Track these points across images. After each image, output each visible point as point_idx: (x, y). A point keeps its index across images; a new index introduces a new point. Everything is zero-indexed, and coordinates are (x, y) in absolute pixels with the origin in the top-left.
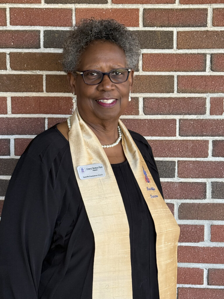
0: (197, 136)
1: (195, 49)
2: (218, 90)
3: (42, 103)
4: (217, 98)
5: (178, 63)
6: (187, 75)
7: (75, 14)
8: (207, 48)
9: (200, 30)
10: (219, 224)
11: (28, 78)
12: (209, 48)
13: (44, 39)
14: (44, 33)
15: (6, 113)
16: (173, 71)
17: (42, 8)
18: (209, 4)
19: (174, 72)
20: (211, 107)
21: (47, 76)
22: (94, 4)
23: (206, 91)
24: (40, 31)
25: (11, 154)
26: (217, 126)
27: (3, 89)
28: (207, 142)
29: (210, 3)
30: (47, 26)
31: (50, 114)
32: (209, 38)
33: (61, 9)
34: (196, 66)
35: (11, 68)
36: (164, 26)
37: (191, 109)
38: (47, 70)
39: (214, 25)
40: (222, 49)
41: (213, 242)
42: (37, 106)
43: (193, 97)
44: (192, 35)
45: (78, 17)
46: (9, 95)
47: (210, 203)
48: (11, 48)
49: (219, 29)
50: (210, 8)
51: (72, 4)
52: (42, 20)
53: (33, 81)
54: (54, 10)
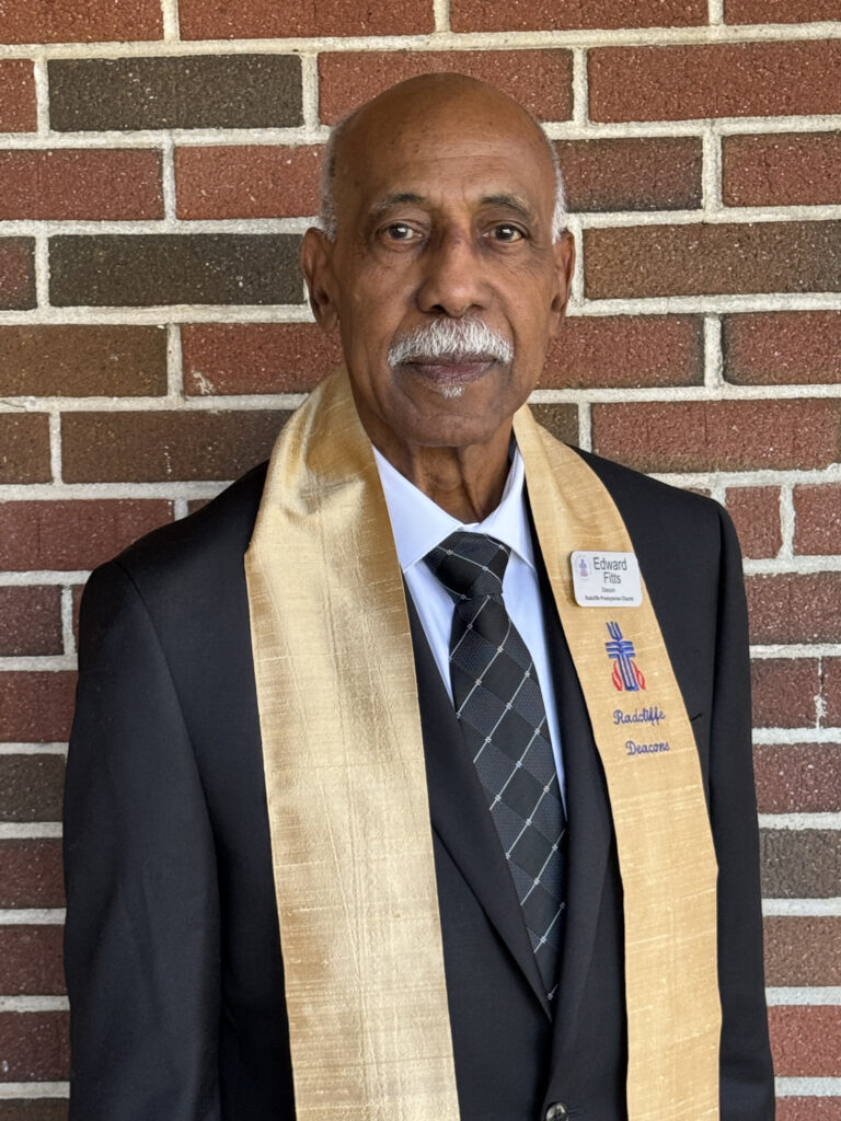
1: (658, 296)
3: (48, 525)
4: (755, 489)
5: (590, 355)
6: (629, 399)
7: (175, 168)
8: (705, 293)
9: (676, 223)
12: (713, 294)
13: (50, 271)
14: (51, 248)
16: (573, 385)
17: (38, 148)
18: (708, 120)
19: (578, 391)
21: (65, 416)
22: (248, 128)
23: (707, 462)
24: (33, 239)
29: (710, 114)
30: (62, 220)
31: (81, 570)
32: (710, 252)
33: (118, 150)
34: (664, 364)
38: (64, 395)
39: (728, 201)
40: (764, 295)
42: (29, 539)
44: (644, 243)
45: (187, 182)
49: (749, 216)
50: (710, 133)
51: (158, 132)
52: (40, 198)
53: (11, 439)
54: (87, 157)
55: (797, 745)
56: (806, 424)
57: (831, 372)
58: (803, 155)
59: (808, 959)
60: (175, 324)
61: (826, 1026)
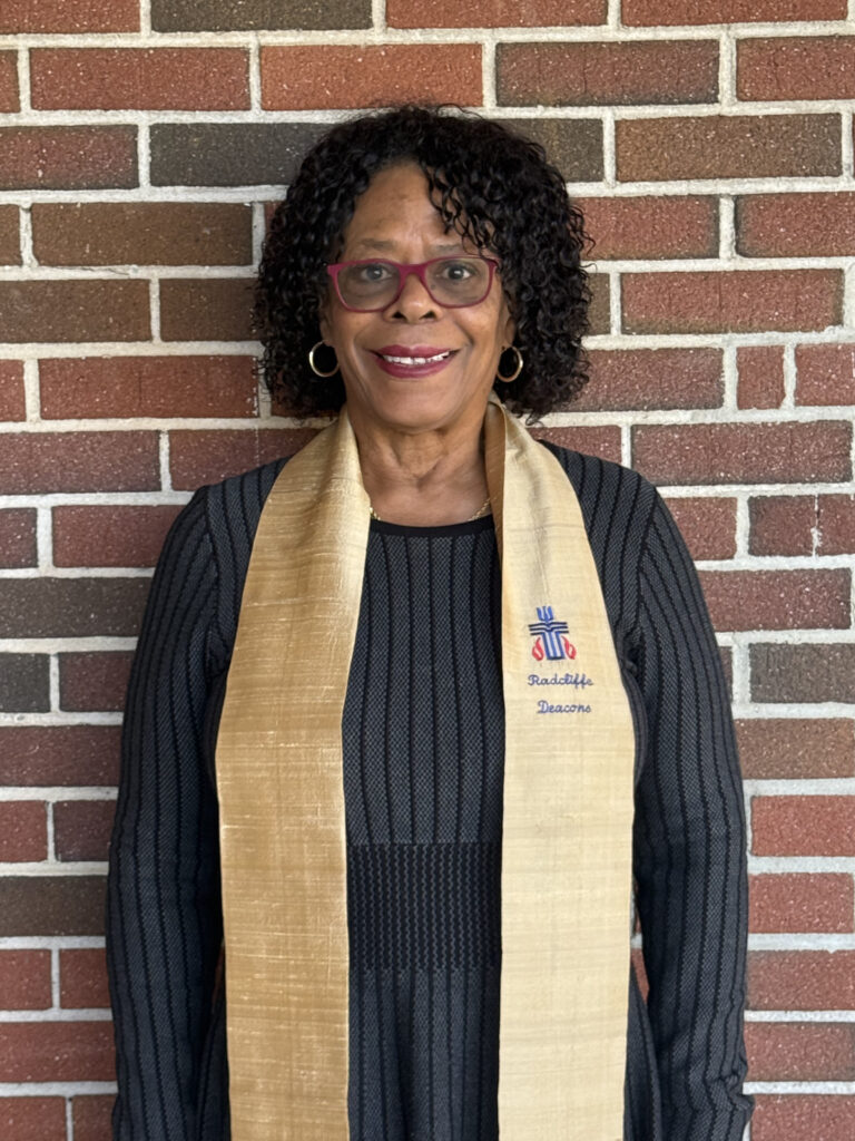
0: (694, 483)
1: (680, 179)
2: (762, 321)
3: (149, 378)
4: (762, 348)
5: (620, 231)
6: (655, 269)
7: (260, 65)
8: (721, 177)
9: (696, 115)
10: (781, 793)
11: (97, 291)
12: (728, 177)
13: (151, 155)
14: (151, 134)
15: (23, 418)
16: (606, 257)
17: (141, 46)
18: (725, 25)
19: (610, 263)
20: (739, 382)
21: (163, 283)
22: (324, 30)
23: (721, 325)
24: (136, 126)
25: (40, 563)
26: (765, 445)
27: (9, 332)
28: (730, 503)
29: (727, 20)
30: (161, 110)
31: (177, 417)
32: (725, 141)
33: (211, 48)
34: (684, 239)
35: (38, 258)
36: (571, 104)
37: (672, 389)
38: (163, 264)
39: (741, 96)
40: (771, 179)
41: (761, 856)
42: (131, 389)
43: (676, 349)
44: (668, 133)
45: (271, 77)
46: (30, 354)
47: (746, 717)
48: (36, 188)
49: (760, 109)
50: (726, 37)
51: (246, 33)
52: (142, 90)
53: (116, 302)
54: (184, 54)
55: (796, 570)
56: (807, 292)
57: (829, 246)
58: (806, 56)
59: (803, 756)
60: (260, 202)
61: (817, 813)
